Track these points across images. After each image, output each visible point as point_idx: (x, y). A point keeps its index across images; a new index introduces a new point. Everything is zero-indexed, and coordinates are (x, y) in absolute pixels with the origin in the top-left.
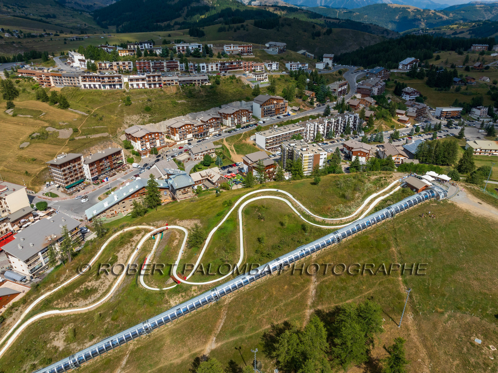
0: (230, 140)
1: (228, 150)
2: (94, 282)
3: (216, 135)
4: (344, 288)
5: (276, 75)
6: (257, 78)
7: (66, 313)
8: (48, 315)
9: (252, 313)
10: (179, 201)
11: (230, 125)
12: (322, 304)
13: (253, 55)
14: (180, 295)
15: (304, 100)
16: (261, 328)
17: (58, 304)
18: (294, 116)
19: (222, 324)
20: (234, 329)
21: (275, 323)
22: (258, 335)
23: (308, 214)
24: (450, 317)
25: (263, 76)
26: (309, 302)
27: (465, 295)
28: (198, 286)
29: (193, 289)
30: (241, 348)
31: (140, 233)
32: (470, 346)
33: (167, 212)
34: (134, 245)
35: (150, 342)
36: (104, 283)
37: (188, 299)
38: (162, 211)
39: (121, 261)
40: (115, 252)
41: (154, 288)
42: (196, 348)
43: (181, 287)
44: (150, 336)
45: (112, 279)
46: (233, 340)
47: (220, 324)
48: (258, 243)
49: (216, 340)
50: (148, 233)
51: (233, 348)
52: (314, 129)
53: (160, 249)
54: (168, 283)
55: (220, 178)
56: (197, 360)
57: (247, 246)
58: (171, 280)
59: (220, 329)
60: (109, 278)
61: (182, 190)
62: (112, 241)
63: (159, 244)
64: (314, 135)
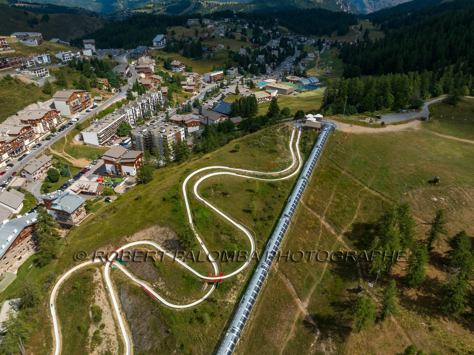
0: (57, 147)
1: (63, 159)
2: (98, 348)
3: (35, 147)
4: (344, 211)
5: (54, 69)
6: (37, 74)
9: (305, 263)
10: (78, 225)
11: (44, 132)
12: (343, 228)
13: (12, 49)
14: (232, 290)
15: (100, 89)
16: (323, 269)
18: (101, 107)
19: (292, 286)
20: (305, 283)
22: (326, 274)
23: (262, 175)
24: (413, 194)
25: (43, 71)
26: (333, 232)
27: (405, 180)
28: (240, 272)
29: (239, 278)
30: (326, 291)
31: (95, 271)
32: (434, 204)
33: (91, 238)
34: (102, 285)
35: (249, 343)
36: (111, 340)
37: (240, 288)
38: (78, 242)
39: (105, 309)
40: (90, 304)
41: (193, 302)
42: (294, 316)
43: (226, 283)
44: (242, 339)
45: (114, 331)
46: (315, 290)
47: (290, 287)
48: (248, 214)
49: (301, 300)
50: (103, 266)
51: (320, 295)
52: (133, 113)
53: (143, 271)
54: (205, 289)
55: (99, 186)
56: (306, 323)
57: (240, 220)
58: (206, 285)
59: (294, 290)
60: (111, 333)
61: (76, 212)
62: (57, 299)
63: (128, 269)
64: (134, 119)
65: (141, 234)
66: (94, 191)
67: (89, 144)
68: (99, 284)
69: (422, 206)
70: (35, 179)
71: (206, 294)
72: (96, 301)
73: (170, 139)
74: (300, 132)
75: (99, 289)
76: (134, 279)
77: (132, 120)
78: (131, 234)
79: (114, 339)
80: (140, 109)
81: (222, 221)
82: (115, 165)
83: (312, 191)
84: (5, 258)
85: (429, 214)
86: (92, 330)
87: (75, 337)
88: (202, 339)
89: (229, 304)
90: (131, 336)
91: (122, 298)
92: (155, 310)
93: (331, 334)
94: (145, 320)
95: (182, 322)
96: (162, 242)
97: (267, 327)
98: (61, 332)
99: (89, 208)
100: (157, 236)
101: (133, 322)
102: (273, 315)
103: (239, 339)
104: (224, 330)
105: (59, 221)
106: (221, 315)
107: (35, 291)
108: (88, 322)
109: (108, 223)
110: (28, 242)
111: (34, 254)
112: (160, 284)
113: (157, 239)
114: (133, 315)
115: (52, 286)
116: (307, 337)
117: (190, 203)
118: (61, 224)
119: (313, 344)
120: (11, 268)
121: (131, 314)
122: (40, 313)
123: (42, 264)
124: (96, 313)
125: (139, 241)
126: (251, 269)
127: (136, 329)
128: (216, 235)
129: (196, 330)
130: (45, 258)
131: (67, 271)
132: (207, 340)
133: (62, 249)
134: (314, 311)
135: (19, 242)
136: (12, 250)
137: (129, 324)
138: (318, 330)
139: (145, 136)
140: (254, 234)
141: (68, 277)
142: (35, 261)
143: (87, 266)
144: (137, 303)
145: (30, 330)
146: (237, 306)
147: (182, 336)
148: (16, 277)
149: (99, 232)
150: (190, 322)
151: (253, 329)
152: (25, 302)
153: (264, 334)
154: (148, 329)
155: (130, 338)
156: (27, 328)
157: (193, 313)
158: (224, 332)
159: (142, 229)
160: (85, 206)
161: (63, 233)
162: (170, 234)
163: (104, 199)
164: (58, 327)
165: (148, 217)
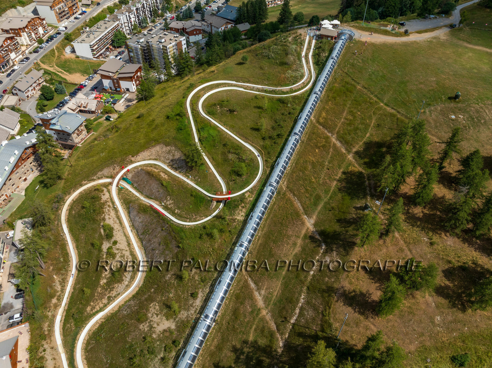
0: (47, 61)
1: (55, 74)
3: (23, 61)
4: (356, 129)
7: (114, 307)
8: (94, 325)
9: (313, 182)
10: (80, 145)
11: (30, 43)
12: (354, 147)
14: (240, 208)
16: (331, 187)
17: (93, 308)
18: (91, 12)
19: (299, 204)
20: (312, 200)
21: (337, 178)
22: (334, 192)
23: (271, 90)
26: (344, 151)
28: (248, 191)
29: (247, 196)
30: (333, 208)
31: (103, 191)
32: (452, 122)
33: (95, 159)
34: (111, 204)
35: (257, 256)
36: (124, 255)
37: (249, 206)
38: (82, 162)
39: (116, 226)
40: (101, 222)
41: (202, 219)
42: (300, 232)
43: (234, 201)
44: (251, 253)
45: (127, 247)
46: (322, 207)
47: (298, 205)
48: (256, 132)
49: (308, 217)
50: (110, 186)
51: (327, 212)
52: (128, 20)
53: (151, 190)
54: (213, 207)
55: (97, 103)
56: (312, 238)
57: (248, 139)
58: (215, 203)
59: (301, 208)
60: (124, 248)
61: (76, 131)
62: (68, 218)
63: (136, 189)
64: (129, 28)
65: (146, 154)
66: (93, 109)
67: (82, 57)
68: (108, 204)
69: (438, 124)
70: (28, 96)
71: (215, 211)
72: (107, 220)
73: (171, 50)
74: (314, 42)
75: (108, 208)
76: (142, 198)
77: (127, 28)
78: (136, 153)
79: (127, 254)
80: (135, 15)
81: (230, 140)
82: (113, 80)
83: (324, 108)
84: (10, 179)
85: (445, 132)
86: (105, 246)
87: (90, 252)
88: (212, 253)
89: (238, 221)
90: (143, 252)
91: (131, 216)
92: (166, 227)
93: (336, 248)
94: (156, 236)
95: (192, 238)
96: (168, 161)
97: (274, 242)
98: (75, 249)
99: (90, 127)
100: (163, 155)
101: (144, 238)
102: (281, 231)
103: (247, 253)
104: (233, 245)
105: (60, 141)
106: (229, 231)
107: (45, 211)
108: (101, 238)
109: (111, 142)
110: (31, 163)
111: (39, 176)
112: (168, 203)
113: (162, 159)
114: (144, 232)
115: (61, 206)
116: (313, 251)
117: (196, 122)
118: (62, 144)
119: (318, 257)
120: (18, 189)
121: (142, 231)
122: (53, 232)
123: (49, 185)
124: (108, 231)
125: (144, 160)
126: (259, 188)
127: (148, 245)
128: (224, 154)
129: (206, 245)
130: (50, 179)
131: (74, 191)
132: (217, 254)
133: (67, 170)
134: (320, 227)
135: (22, 164)
136: (16, 172)
137: (141, 240)
138: (323, 244)
139: (143, 47)
140: (263, 153)
141: (76, 198)
142: (41, 182)
143: (94, 186)
144: (147, 220)
145: (47, 247)
146: (245, 223)
147: (193, 251)
148: (24, 198)
149: (103, 152)
150: (200, 238)
151: (261, 244)
152: (37, 221)
153: (271, 248)
154: (160, 245)
155: (143, 253)
156: (43, 245)
157: (203, 229)
158: (233, 247)
159: (147, 148)
160: (86, 126)
161: (65, 153)
162: (176, 153)
163: (104, 118)
164: (72, 243)
165: (152, 136)
